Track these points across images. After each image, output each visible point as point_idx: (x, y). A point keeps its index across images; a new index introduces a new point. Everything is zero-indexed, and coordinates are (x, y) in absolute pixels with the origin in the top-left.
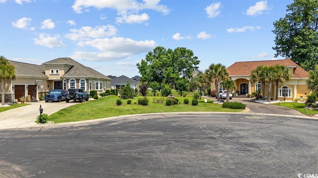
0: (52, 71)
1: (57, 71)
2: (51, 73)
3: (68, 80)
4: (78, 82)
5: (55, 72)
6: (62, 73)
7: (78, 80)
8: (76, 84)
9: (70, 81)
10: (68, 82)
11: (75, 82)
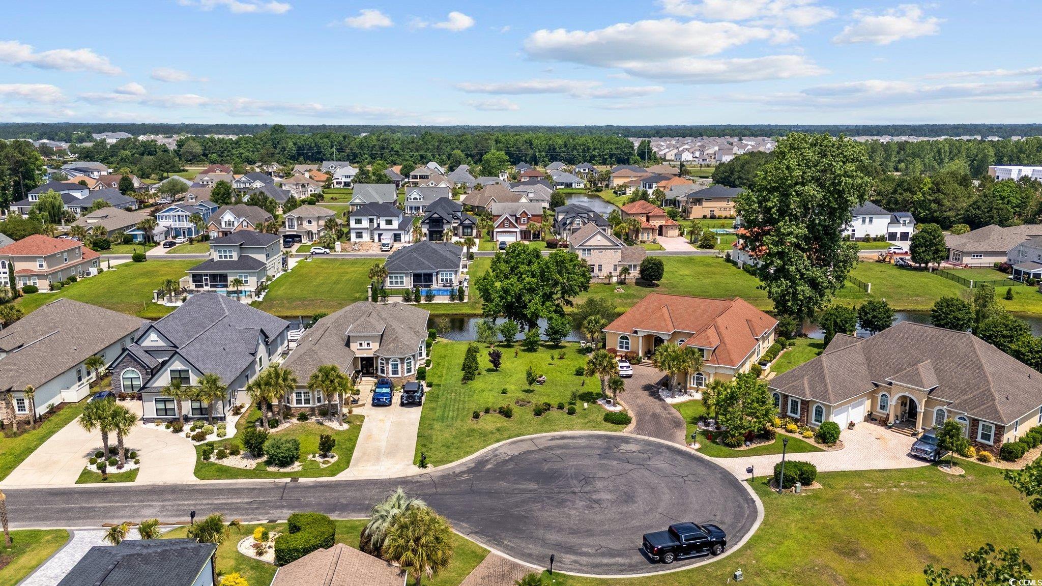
0: (361, 344)
1: (368, 344)
2: (359, 347)
3: (387, 360)
4: (402, 363)
5: (365, 346)
6: (375, 346)
7: (402, 360)
8: (399, 366)
9: (391, 362)
10: (387, 363)
11: (399, 362)
